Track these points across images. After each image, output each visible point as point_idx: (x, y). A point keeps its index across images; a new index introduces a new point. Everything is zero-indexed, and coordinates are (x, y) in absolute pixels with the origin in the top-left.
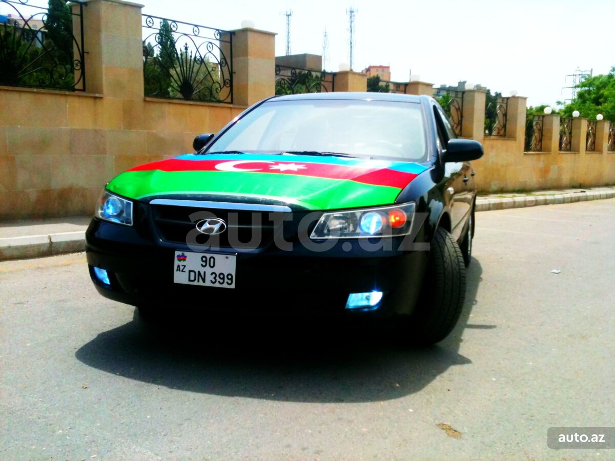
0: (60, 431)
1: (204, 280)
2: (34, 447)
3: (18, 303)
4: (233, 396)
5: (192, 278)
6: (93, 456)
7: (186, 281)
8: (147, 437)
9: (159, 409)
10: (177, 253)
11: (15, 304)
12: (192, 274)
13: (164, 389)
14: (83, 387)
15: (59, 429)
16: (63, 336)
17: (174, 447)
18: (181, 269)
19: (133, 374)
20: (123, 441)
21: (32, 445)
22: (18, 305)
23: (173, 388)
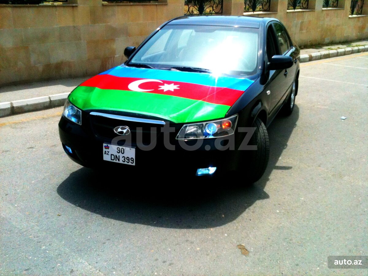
0: (44, 247)
1: (119, 160)
2: (30, 257)
3: (30, 148)
4: (134, 223)
5: (113, 158)
6: (58, 265)
7: (109, 160)
8: (86, 252)
9: (95, 232)
10: (104, 145)
11: (29, 148)
12: (113, 156)
13: (99, 216)
14: (58, 215)
15: (44, 246)
16: (52, 175)
17: (99, 259)
18: (107, 153)
19: (85, 205)
20: (74, 254)
21: (30, 256)
22: (30, 149)
23: (104, 216)
